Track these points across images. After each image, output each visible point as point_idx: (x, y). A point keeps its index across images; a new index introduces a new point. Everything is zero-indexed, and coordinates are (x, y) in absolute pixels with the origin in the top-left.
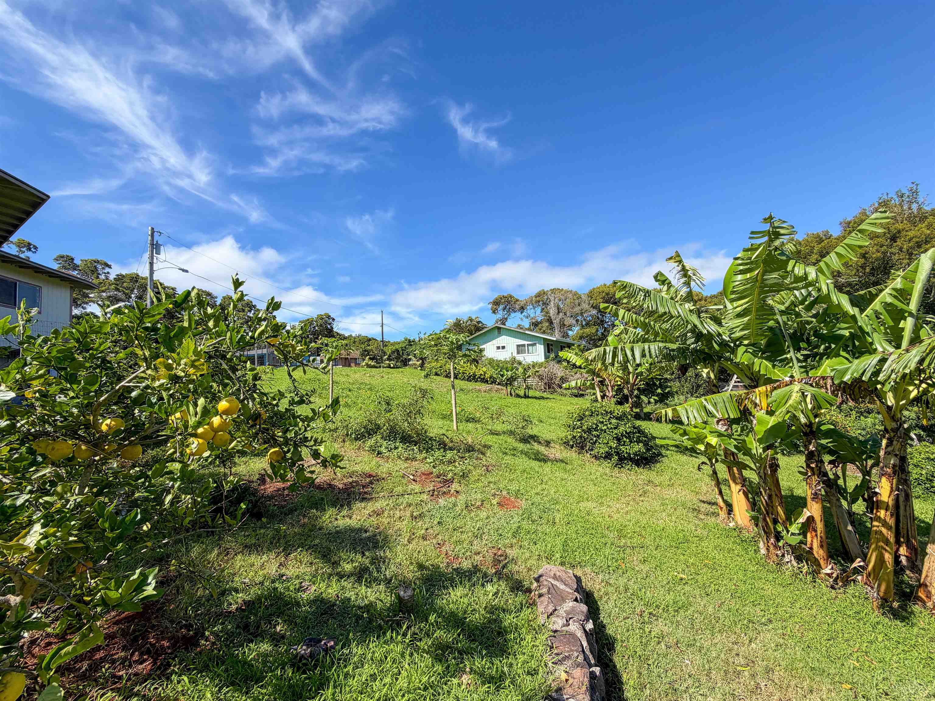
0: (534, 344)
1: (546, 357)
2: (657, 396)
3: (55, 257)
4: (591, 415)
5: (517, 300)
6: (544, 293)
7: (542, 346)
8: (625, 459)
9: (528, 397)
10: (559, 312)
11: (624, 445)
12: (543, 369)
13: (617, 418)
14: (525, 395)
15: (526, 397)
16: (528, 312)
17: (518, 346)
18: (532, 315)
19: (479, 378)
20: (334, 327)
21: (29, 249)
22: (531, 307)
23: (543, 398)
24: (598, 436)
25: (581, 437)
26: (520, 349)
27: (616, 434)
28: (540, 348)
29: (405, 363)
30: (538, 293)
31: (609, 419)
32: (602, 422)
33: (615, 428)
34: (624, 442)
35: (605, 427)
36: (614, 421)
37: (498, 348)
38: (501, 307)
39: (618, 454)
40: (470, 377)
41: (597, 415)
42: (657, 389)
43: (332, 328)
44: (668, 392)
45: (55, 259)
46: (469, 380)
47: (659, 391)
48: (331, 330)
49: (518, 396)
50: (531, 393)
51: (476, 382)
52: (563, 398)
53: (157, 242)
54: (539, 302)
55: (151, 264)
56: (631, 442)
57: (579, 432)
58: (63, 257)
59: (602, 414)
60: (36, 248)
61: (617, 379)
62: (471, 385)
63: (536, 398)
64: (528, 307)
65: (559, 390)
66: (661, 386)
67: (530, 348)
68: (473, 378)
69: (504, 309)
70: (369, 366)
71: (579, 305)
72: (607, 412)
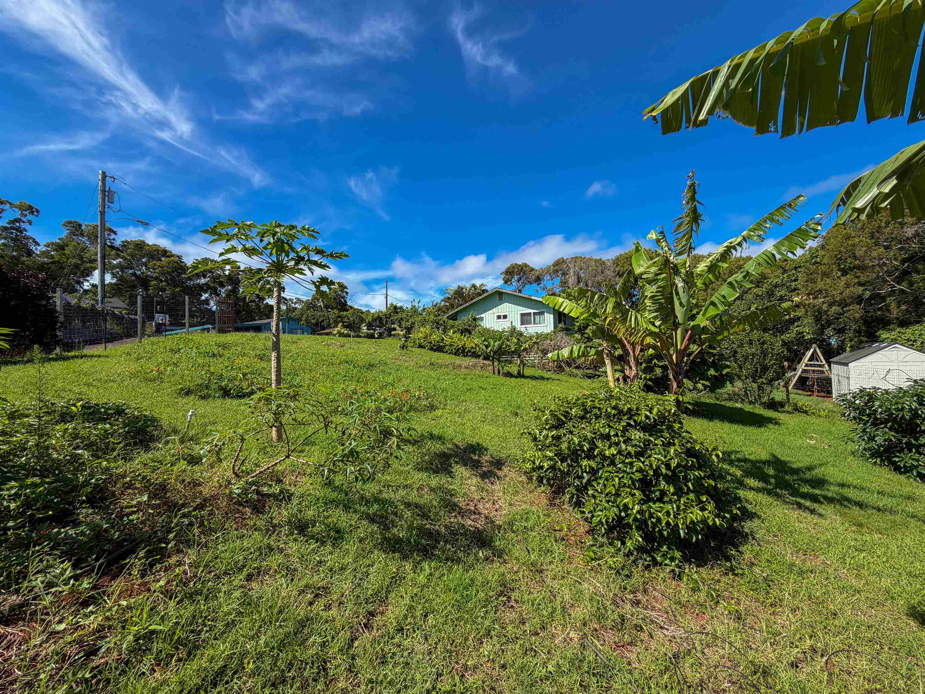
0: (542, 313)
1: (555, 327)
2: (708, 379)
3: (64, 222)
4: (583, 418)
5: (533, 269)
6: (563, 261)
7: (552, 316)
8: (663, 540)
9: (523, 376)
10: (579, 282)
11: (660, 500)
12: (548, 341)
13: (645, 428)
14: (519, 373)
15: (520, 375)
16: (545, 283)
17: (522, 315)
18: (549, 287)
19: (470, 351)
20: (347, 300)
21: (32, 213)
22: (549, 278)
23: (543, 378)
24: (593, 472)
25: (553, 468)
26: (525, 319)
27: (640, 470)
28: (549, 318)
29: (390, 332)
30: (556, 261)
31: (625, 430)
32: (607, 437)
33: (639, 454)
34: (663, 493)
35: (613, 451)
36: (636, 435)
37: (499, 317)
38: (516, 277)
39: (642, 525)
40: (458, 349)
41: (597, 417)
42: (708, 370)
43: (346, 302)
44: (726, 375)
45: (64, 225)
46: (456, 354)
47: (712, 372)
48: (345, 304)
49: (509, 375)
50: (528, 372)
51: (466, 356)
52: (572, 380)
53: (109, 188)
54: (557, 271)
55: (103, 213)
56: (679, 492)
57: (551, 459)
58: (70, 223)
59: (608, 416)
60: (38, 211)
61: (649, 340)
62: (459, 360)
63: (533, 378)
64: (545, 278)
65: (567, 369)
66: (714, 365)
67: (537, 317)
68: (461, 352)
69: (518, 281)
70: (341, 335)
71: (602, 272)
72: (621, 412)
